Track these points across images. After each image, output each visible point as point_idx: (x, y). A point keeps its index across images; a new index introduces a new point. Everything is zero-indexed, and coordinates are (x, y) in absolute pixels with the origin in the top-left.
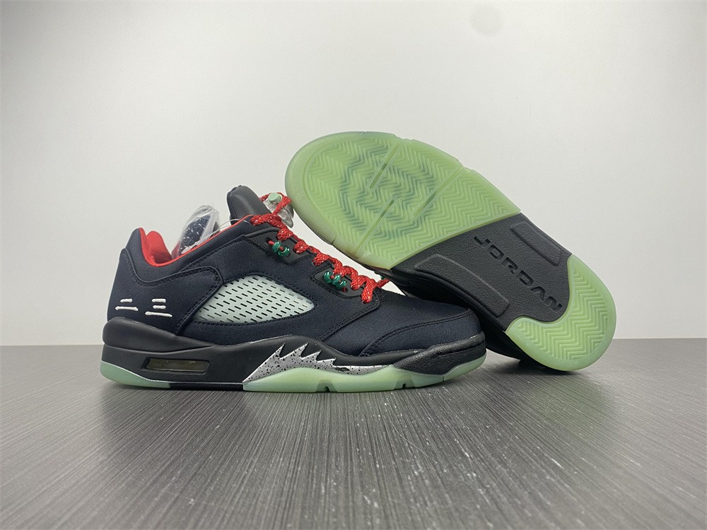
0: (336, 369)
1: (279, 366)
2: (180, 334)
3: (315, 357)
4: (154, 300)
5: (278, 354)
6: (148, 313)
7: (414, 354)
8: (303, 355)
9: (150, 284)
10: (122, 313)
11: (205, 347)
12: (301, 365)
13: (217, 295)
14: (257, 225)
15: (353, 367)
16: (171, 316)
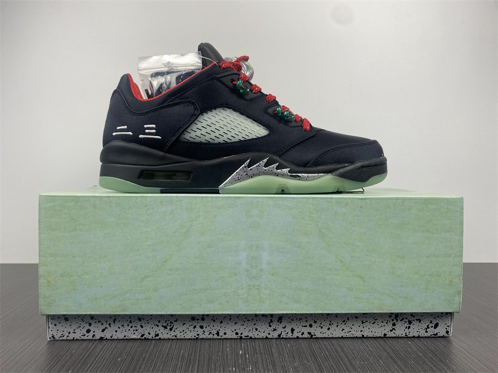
0: (291, 176)
1: (247, 174)
2: (168, 152)
3: (275, 167)
4: (146, 126)
5: (246, 166)
6: (141, 136)
7: (346, 166)
8: (266, 166)
9: (142, 114)
10: (117, 137)
11: (188, 161)
12: (265, 173)
13: (196, 122)
14: (224, 69)
15: (302, 174)
16: (160, 138)
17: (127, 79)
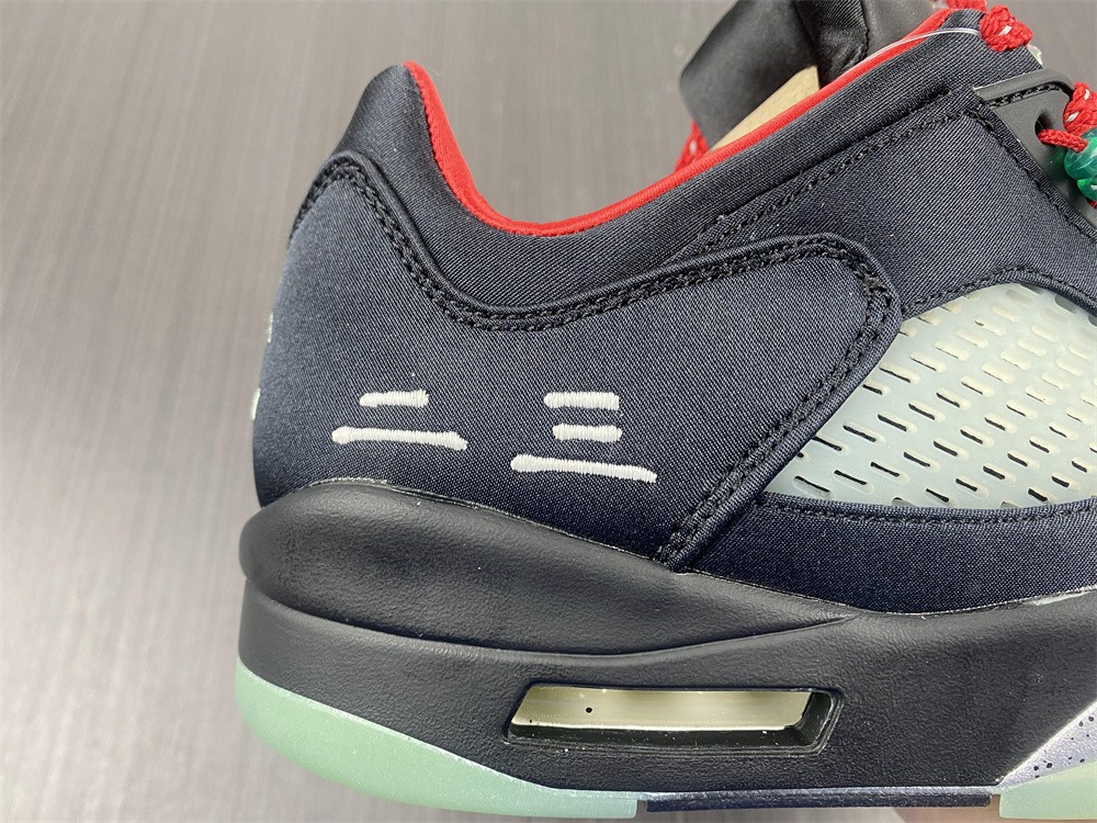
4: (554, 400)
6: (524, 463)
9: (526, 322)
10: (362, 461)
16: (650, 476)
17: (412, 93)
